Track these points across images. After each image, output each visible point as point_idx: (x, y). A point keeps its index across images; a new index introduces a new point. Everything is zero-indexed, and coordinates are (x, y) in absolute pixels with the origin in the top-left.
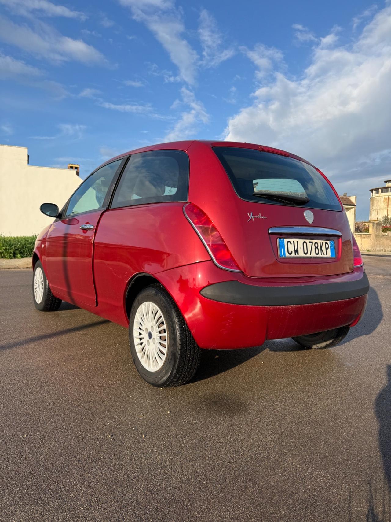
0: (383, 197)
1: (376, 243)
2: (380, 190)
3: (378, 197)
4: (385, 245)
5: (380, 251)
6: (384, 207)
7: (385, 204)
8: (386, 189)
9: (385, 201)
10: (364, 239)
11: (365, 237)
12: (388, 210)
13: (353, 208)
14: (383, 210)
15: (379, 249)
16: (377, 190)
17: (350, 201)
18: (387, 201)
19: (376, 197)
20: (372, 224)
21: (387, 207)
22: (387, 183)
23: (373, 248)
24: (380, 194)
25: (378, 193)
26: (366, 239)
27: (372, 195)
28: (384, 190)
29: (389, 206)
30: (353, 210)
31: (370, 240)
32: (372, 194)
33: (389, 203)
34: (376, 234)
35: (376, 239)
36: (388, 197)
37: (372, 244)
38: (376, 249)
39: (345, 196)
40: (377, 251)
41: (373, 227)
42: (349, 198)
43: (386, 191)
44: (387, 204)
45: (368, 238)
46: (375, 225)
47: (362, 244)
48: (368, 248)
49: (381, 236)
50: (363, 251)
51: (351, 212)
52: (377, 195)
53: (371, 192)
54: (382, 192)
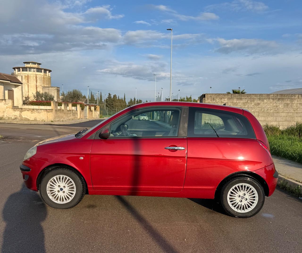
0: (24, 75)
1: (56, 115)
2: (21, 69)
3: (20, 74)
4: (60, 117)
5: (58, 121)
6: (25, 83)
7: (25, 80)
8: (25, 69)
9: (25, 78)
10: (49, 113)
11: (49, 112)
12: (29, 85)
13: (20, 85)
14: (24, 85)
15: (57, 120)
16: (19, 68)
17: (18, 80)
18: (27, 78)
19: (18, 74)
20: (53, 102)
21: (27, 83)
22: (26, 64)
23: (55, 119)
24: (21, 72)
25: (19, 71)
26: (50, 113)
27: (15, 73)
28: (24, 69)
29: (29, 82)
30: (20, 87)
31: (53, 113)
32: (14, 71)
33: (29, 80)
34: (56, 109)
35: (56, 113)
36: (28, 75)
37: (54, 116)
38: (56, 120)
39: (13, 75)
40: (57, 121)
41: (54, 104)
42: (16, 77)
43: (25, 70)
44: (27, 80)
45: (51, 112)
46: (55, 103)
47: (48, 117)
48: (52, 119)
49: (58, 110)
50: (49, 121)
51: (19, 88)
52: (19, 73)
53: (14, 70)
54: (23, 71)
